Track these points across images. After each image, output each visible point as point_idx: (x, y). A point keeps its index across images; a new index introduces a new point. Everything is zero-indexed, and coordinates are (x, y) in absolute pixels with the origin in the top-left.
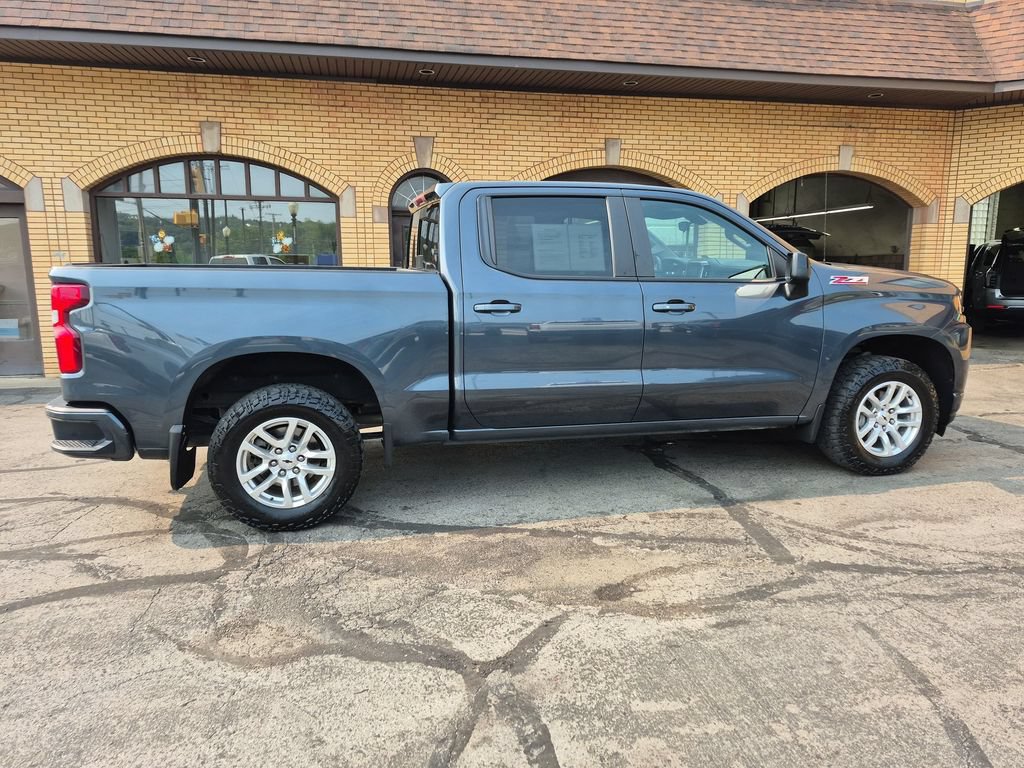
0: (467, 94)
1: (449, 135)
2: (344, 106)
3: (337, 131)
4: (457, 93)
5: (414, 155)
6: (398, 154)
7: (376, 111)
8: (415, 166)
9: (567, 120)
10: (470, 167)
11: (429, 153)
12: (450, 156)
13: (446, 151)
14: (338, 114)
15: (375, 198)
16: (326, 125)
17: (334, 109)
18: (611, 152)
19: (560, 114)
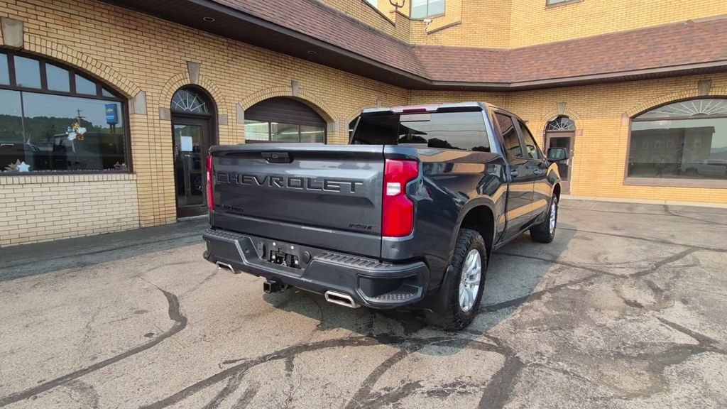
0: (220, 39)
1: (210, 64)
2: (136, 30)
3: (131, 47)
4: (214, 37)
5: (187, 74)
6: (176, 72)
7: (160, 38)
8: (188, 82)
9: (273, 66)
10: (222, 87)
11: (197, 74)
12: (210, 78)
13: (208, 74)
14: (131, 35)
15: (160, 102)
16: (122, 41)
17: (128, 30)
18: (294, 88)
19: (269, 62)
